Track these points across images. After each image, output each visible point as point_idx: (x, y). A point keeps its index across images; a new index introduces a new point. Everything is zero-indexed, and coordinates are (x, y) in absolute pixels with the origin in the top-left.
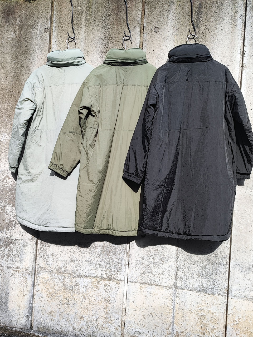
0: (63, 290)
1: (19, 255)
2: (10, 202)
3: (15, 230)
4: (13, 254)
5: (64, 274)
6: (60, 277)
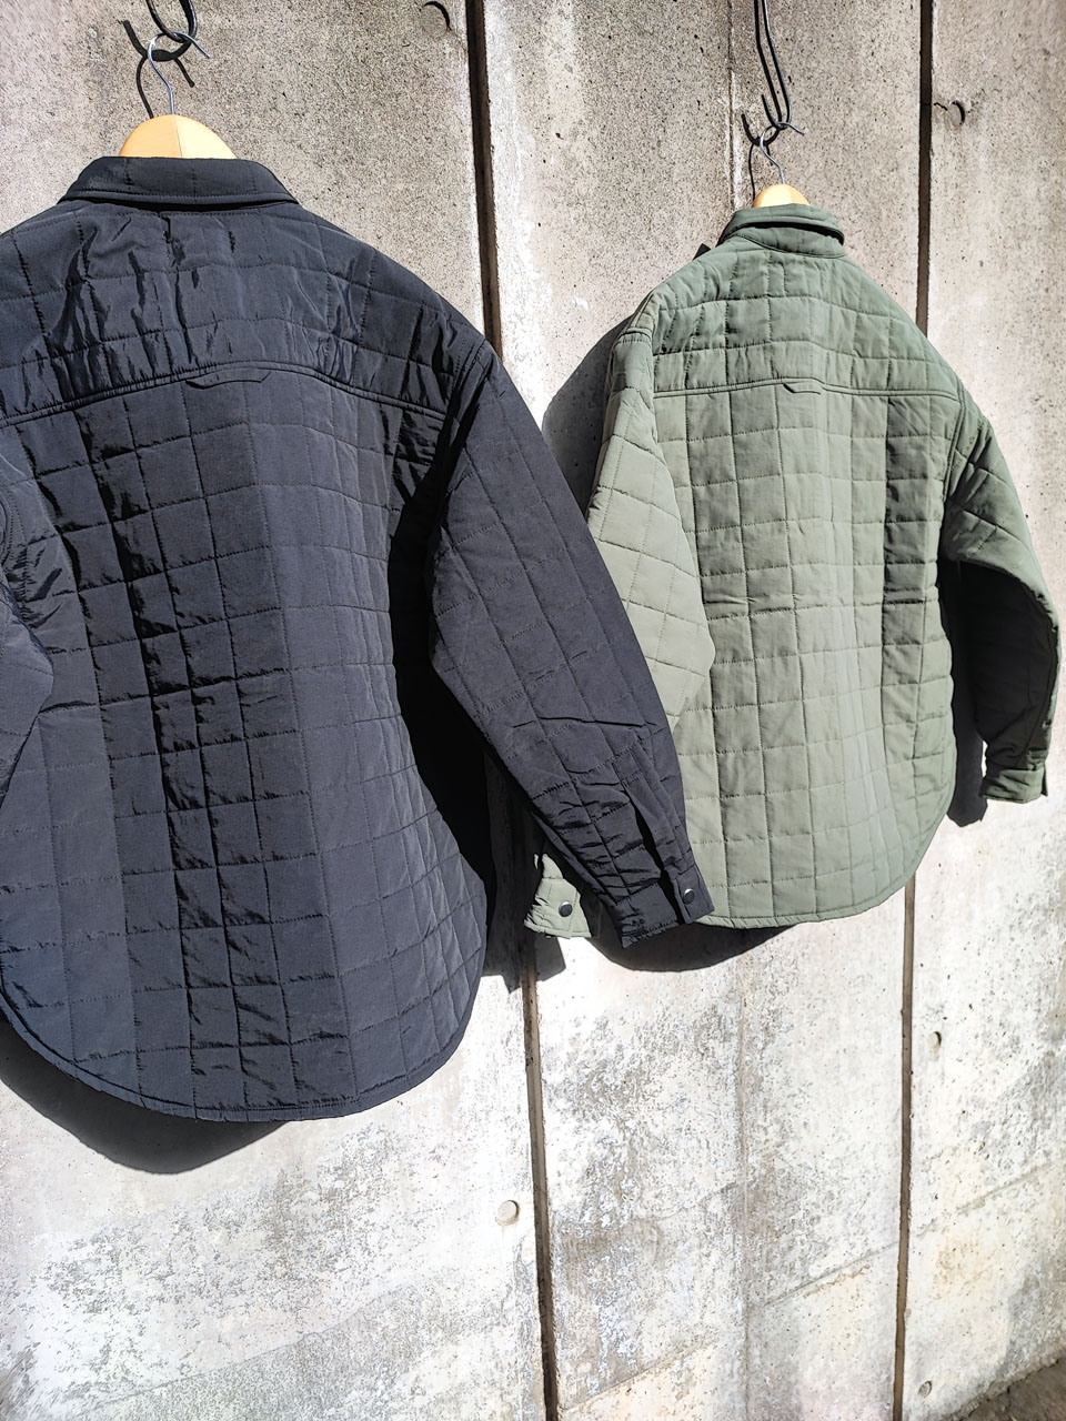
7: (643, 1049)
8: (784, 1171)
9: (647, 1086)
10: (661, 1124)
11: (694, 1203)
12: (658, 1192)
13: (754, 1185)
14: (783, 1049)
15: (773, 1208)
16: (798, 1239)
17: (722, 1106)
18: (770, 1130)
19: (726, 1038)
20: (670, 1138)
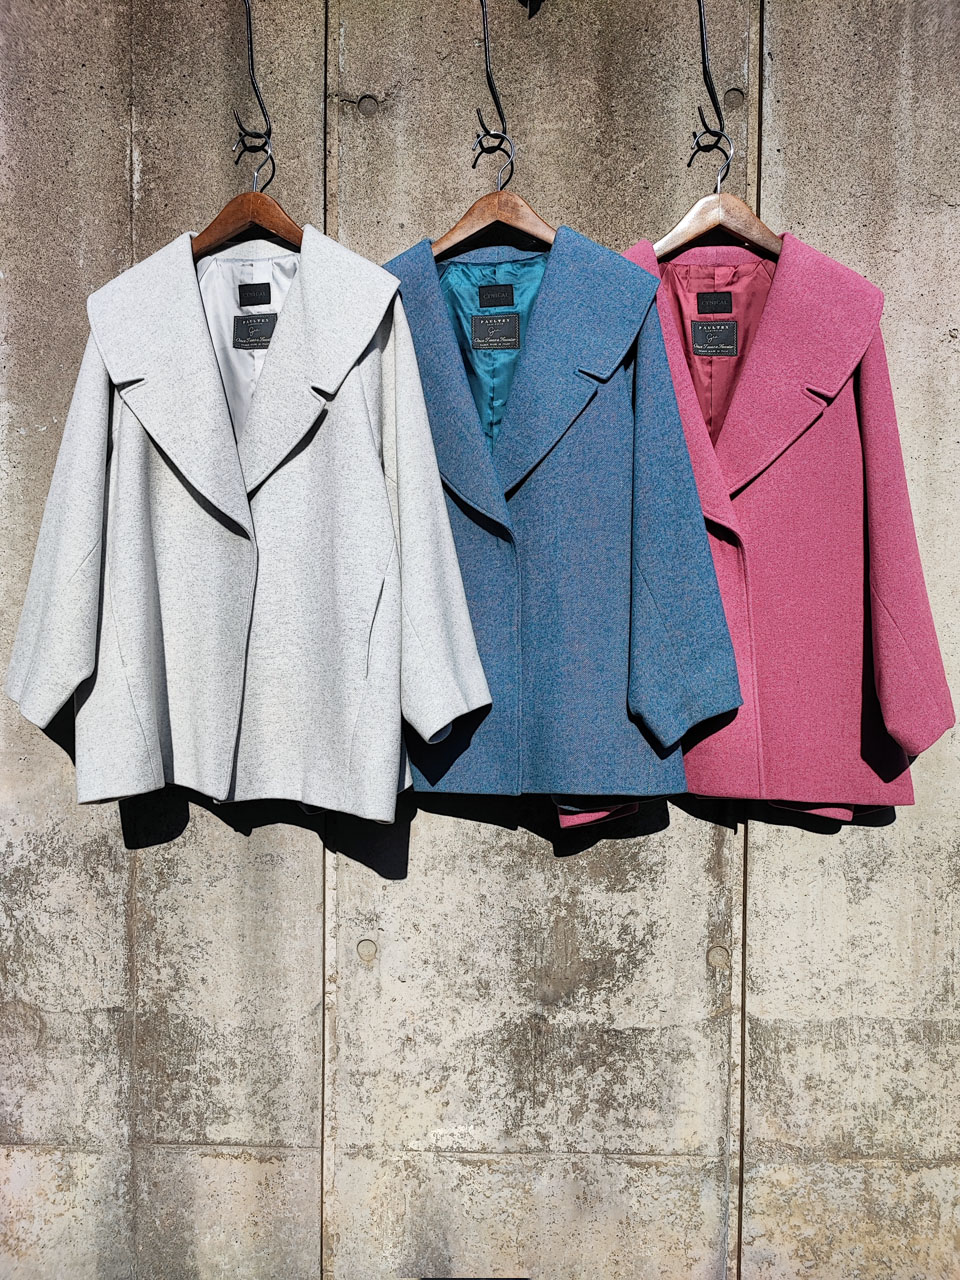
0: (863, 1226)
1: (657, 1095)
2: (596, 871)
3: (629, 991)
4: (628, 1093)
5: (863, 1161)
6: (847, 1175)
7: (32, 854)
8: (178, 1018)
9: (34, 887)
10: (46, 926)
11: (79, 1010)
12: (42, 985)
13: (144, 1019)
14: (179, 898)
15: (165, 1049)
16: (193, 1091)
17: (110, 931)
18: (163, 971)
19: (117, 869)
20: (57, 941)
